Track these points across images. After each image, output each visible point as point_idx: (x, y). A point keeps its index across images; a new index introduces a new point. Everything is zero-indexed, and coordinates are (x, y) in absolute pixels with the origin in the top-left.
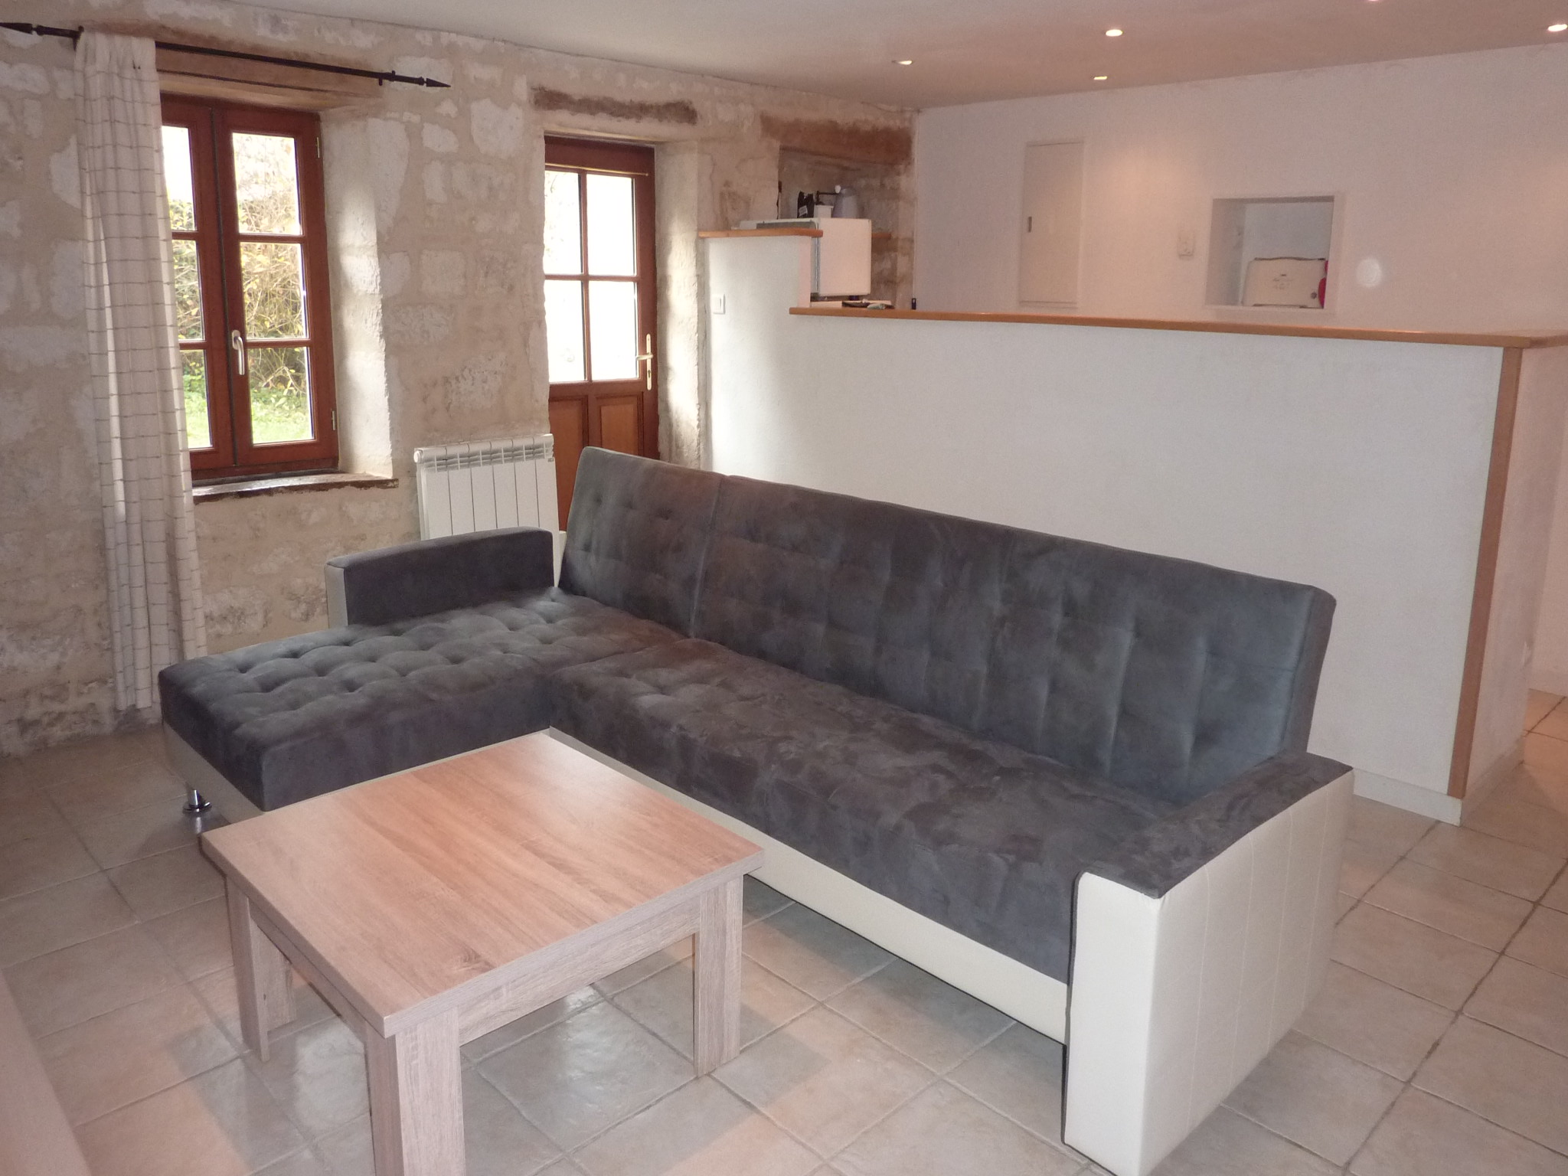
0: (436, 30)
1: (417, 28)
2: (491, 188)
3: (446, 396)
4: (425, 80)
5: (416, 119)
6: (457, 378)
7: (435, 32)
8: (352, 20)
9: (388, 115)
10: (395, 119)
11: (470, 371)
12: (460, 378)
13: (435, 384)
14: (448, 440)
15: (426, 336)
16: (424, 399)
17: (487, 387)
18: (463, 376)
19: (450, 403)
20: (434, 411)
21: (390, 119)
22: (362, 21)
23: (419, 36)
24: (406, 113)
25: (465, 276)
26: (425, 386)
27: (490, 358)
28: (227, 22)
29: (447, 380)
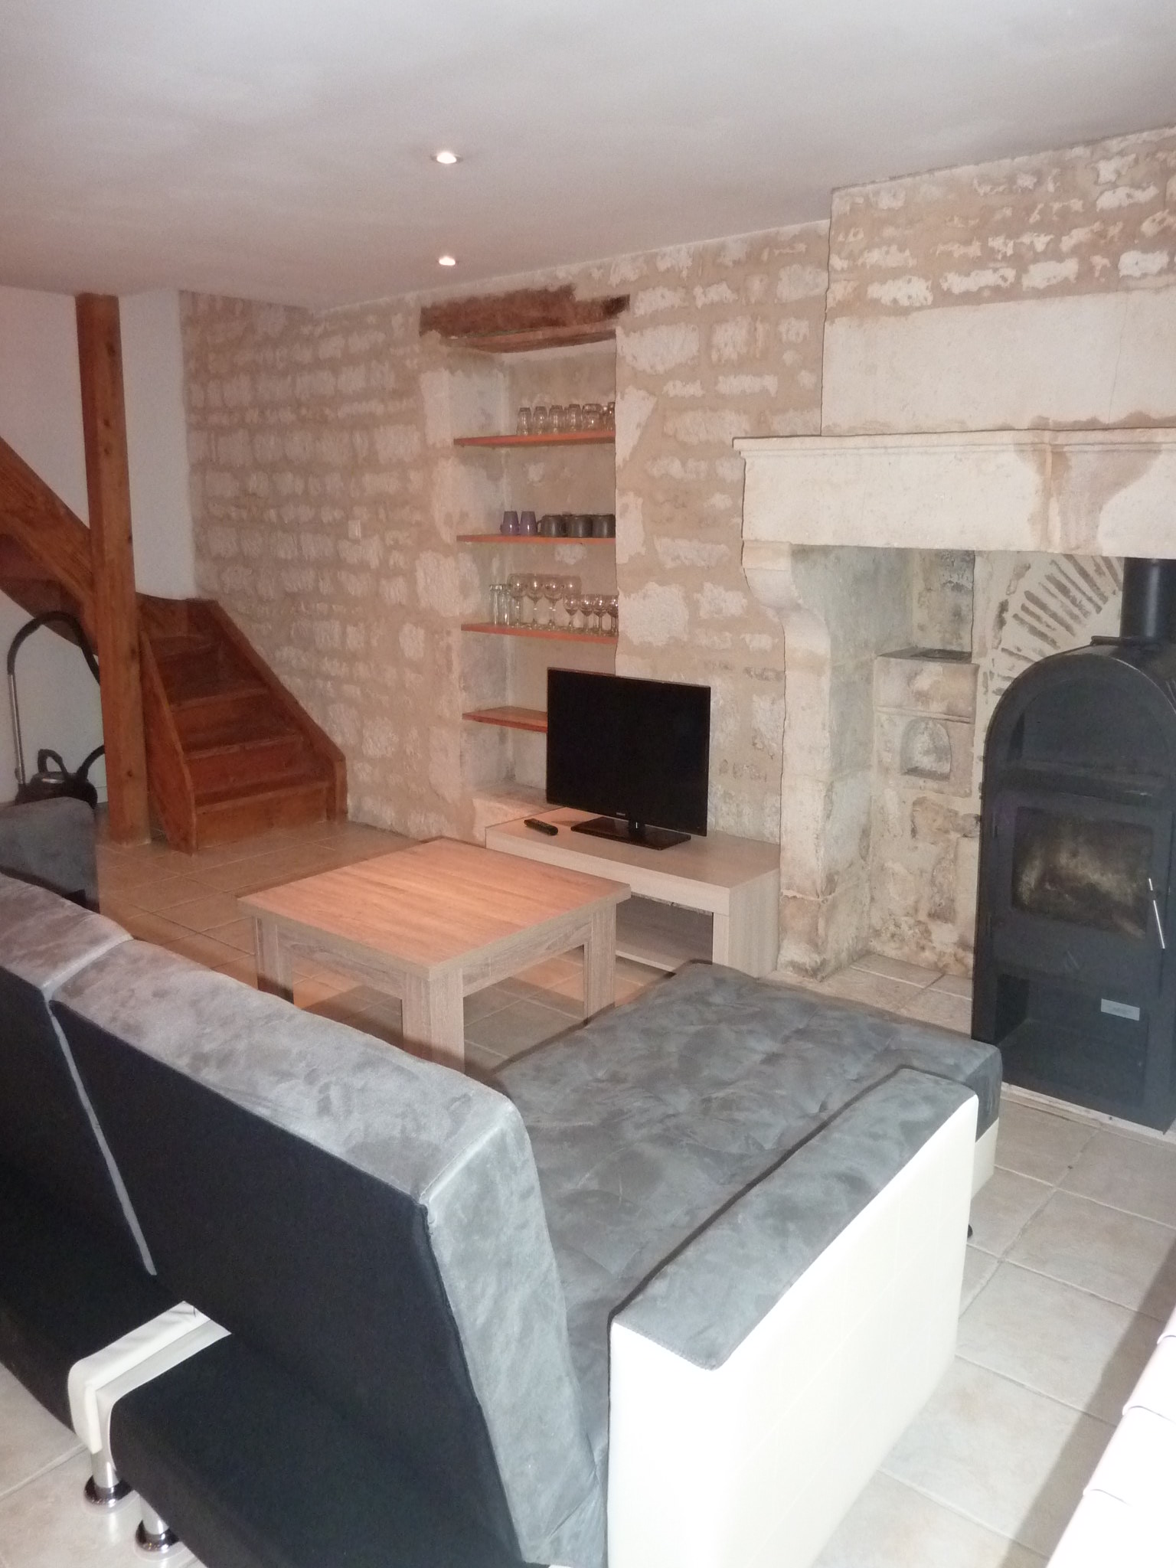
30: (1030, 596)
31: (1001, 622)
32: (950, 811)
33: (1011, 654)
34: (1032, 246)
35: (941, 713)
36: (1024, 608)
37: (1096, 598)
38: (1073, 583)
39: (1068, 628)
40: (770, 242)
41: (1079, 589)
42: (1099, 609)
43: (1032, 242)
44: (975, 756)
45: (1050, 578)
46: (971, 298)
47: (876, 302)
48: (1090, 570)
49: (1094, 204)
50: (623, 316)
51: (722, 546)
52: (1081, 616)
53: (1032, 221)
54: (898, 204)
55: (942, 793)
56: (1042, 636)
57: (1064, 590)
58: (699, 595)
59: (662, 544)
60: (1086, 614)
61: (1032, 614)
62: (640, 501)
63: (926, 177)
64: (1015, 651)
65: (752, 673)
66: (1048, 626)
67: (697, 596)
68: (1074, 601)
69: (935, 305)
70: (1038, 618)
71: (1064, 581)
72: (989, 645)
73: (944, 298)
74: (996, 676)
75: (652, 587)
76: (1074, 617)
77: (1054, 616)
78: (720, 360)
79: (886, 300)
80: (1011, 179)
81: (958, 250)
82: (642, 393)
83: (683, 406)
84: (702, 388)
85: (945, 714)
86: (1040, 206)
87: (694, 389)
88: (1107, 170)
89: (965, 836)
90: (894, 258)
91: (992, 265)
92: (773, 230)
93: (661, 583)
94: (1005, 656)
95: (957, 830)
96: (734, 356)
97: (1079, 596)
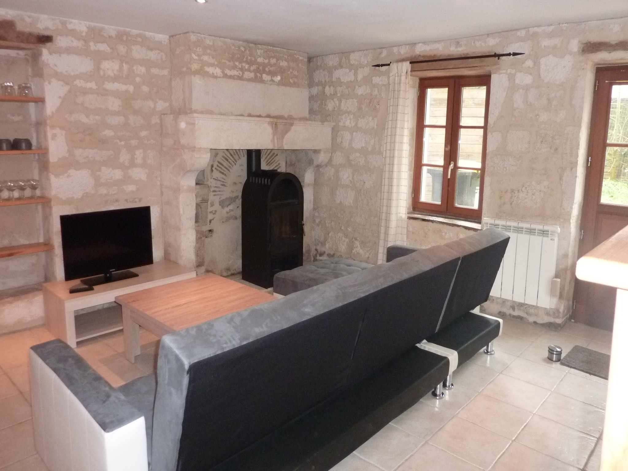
0: (527, 28)
1: (517, 30)
2: (549, 100)
3: (511, 198)
4: (512, 53)
5: (513, 71)
6: (518, 191)
7: (527, 29)
8: (488, 34)
9: (501, 72)
10: (504, 73)
11: (526, 188)
12: (520, 191)
13: (506, 192)
14: (509, 219)
15: (505, 169)
16: (500, 198)
17: (534, 197)
18: (522, 190)
19: (513, 202)
20: (504, 203)
21: (502, 73)
22: (492, 34)
23: (519, 33)
24: (508, 70)
25: (529, 143)
26: (502, 192)
27: (539, 183)
28: (441, 48)
29: (512, 191)
30: (219, 162)
31: (212, 171)
32: (201, 231)
33: (216, 180)
34: (245, 67)
35: (200, 201)
36: (218, 166)
37: (234, 161)
38: (229, 158)
39: (229, 170)
40: (126, 33)
41: (231, 159)
42: (235, 164)
43: (245, 66)
44: (208, 212)
45: (223, 157)
46: (231, 77)
47: (207, 72)
48: (232, 153)
49: (257, 60)
50: (49, 45)
51: (110, 151)
52: (231, 166)
53: (244, 60)
54: (211, 43)
55: (199, 226)
56: (223, 173)
57: (227, 160)
58: (99, 173)
59: (78, 152)
60: (233, 166)
61: (220, 167)
62: (64, 132)
63: (218, 38)
64: (217, 179)
65: (128, 201)
66: (224, 170)
67: (98, 173)
68: (229, 162)
69: (223, 77)
70: (221, 168)
71: (227, 158)
72: (209, 178)
73: (225, 76)
74: (212, 187)
75: (72, 172)
76: (230, 167)
77: (225, 167)
78: (104, 75)
79: (211, 72)
80: (239, 47)
81: (228, 63)
82: (61, 83)
83: (85, 92)
84: (96, 85)
85: (202, 201)
86: (246, 57)
87: (92, 85)
88: (259, 52)
89: (206, 237)
90: (212, 61)
91: (236, 69)
92: (128, 29)
93: (77, 169)
94: (214, 180)
95: (203, 236)
96: (112, 75)
97: (231, 161)
